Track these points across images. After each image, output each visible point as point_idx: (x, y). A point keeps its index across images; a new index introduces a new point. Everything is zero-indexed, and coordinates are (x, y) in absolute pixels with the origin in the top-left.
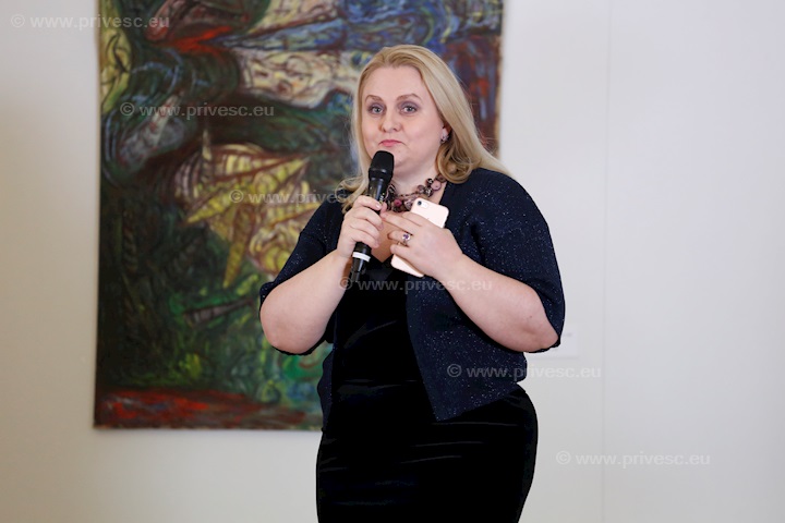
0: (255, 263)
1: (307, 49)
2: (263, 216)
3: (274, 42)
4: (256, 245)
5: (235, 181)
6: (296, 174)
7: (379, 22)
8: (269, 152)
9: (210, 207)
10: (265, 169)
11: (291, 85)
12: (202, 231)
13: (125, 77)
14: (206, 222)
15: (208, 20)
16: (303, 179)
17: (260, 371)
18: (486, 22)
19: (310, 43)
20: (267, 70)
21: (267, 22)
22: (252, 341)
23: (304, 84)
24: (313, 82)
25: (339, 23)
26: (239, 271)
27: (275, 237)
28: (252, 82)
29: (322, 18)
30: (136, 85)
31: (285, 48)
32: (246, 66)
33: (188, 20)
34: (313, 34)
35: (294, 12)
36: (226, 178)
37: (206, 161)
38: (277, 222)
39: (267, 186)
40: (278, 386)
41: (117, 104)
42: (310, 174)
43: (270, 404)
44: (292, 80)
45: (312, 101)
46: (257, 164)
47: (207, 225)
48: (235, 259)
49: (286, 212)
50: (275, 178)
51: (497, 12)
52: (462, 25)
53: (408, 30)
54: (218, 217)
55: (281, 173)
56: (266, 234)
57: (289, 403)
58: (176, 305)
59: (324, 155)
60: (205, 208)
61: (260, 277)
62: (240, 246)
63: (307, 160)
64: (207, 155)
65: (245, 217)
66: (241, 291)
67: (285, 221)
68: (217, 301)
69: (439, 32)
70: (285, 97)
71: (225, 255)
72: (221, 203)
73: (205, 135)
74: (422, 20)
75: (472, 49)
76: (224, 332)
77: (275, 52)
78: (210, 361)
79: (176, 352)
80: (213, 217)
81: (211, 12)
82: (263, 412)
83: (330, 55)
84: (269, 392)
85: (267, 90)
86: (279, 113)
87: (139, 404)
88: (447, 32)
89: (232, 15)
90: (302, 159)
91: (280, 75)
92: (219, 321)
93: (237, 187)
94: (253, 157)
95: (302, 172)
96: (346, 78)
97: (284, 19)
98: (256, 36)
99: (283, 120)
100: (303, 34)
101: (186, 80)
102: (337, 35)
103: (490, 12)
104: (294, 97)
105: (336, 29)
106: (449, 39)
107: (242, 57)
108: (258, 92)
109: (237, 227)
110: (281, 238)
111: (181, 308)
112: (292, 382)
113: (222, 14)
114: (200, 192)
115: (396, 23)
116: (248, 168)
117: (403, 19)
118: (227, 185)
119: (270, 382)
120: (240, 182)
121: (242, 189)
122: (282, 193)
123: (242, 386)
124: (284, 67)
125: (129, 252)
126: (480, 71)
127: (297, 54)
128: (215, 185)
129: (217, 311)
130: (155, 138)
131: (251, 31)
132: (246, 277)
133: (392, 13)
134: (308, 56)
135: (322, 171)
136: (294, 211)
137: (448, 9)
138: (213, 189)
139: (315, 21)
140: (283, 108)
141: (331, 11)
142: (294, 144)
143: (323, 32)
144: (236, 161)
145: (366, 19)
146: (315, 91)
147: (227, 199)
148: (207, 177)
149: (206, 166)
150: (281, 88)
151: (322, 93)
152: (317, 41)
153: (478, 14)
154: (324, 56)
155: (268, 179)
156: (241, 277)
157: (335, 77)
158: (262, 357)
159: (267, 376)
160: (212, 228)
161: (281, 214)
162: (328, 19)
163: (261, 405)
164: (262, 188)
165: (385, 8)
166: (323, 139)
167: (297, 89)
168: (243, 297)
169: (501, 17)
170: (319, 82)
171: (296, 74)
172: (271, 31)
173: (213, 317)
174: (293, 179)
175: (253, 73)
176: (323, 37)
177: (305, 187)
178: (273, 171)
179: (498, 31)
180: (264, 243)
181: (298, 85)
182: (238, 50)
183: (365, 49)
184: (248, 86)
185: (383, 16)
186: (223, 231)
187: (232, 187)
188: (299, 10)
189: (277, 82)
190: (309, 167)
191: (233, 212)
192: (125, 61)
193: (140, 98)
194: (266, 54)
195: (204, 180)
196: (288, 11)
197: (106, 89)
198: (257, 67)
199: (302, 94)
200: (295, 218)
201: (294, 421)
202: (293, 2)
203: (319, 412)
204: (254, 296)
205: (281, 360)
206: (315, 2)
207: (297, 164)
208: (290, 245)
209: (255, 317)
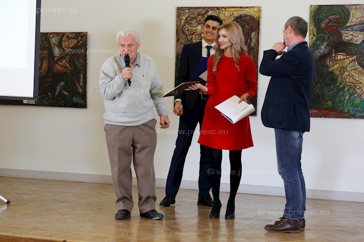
0: (344, 80)
2: (346, 69)
3: (350, 29)
4: (345, 76)
6: (354, 59)
8: (348, 54)
10: (347, 58)
11: (353, 39)
12: (332, 73)
13: (315, 37)
15: (334, 24)
17: (345, 105)
19: (358, 29)
20: (348, 36)
21: (348, 25)
22: (343, 98)
26: (341, 82)
27: (349, 74)
28: (344, 38)
29: (361, 23)
30: (317, 39)
31: (352, 30)
32: (343, 35)
33: (330, 24)
34: (359, 27)
35: (354, 22)
36: (338, 60)
40: (349, 108)
41: (313, 44)
43: (348, 113)
45: (358, 43)
46: (345, 57)
48: (340, 79)
49: (352, 68)
54: (336, 69)
55: (351, 59)
56: (347, 73)
57: (352, 112)
58: (326, 89)
59: (361, 55)
60: (333, 67)
61: (345, 83)
62: (341, 76)
63: (357, 56)
64: (334, 55)
65: (342, 69)
67: (351, 71)
68: (335, 89)
70: (352, 42)
71: (337, 78)
72: (336, 66)
73: (333, 50)
76: (337, 96)
77: (350, 31)
78: (333, 102)
79: (326, 100)
81: (335, 22)
82: (346, 115)
83: (363, 32)
84: (347, 110)
85: (348, 40)
86: (351, 45)
87: (317, 112)
89: (340, 23)
91: (351, 37)
92: (336, 93)
95: (356, 59)
97: (352, 24)
98: (345, 28)
99: (351, 47)
100: (357, 27)
101: (329, 38)
104: (354, 42)
108: (346, 41)
109: (340, 72)
110: (351, 74)
111: (327, 90)
112: (353, 108)
113: (338, 23)
114: (332, 64)
116: (343, 58)
118: (338, 62)
120: (341, 61)
121: (342, 63)
123: (341, 108)
124: (352, 35)
125: (315, 77)
127: (355, 32)
130: (322, 51)
134: (358, 32)
135: (361, 59)
136: (354, 68)
138: (335, 63)
139: (359, 24)
140: (351, 44)
142: (354, 53)
144: (340, 57)
146: (359, 40)
147: (338, 65)
148: (333, 60)
149: (333, 58)
150: (351, 40)
151: (361, 41)
154: (361, 32)
155: (348, 61)
158: (346, 102)
159: (347, 106)
160: (334, 72)
162: (363, 24)
163: (346, 113)
164: (346, 63)
166: (361, 51)
167: (355, 40)
168: (341, 88)
170: (360, 38)
171: (355, 36)
172: (349, 27)
173: (334, 92)
174: (354, 61)
176: (361, 28)
177: (356, 62)
178: (349, 59)
181: (355, 39)
182: (341, 31)
186: (337, 73)
188: (356, 22)
192: (315, 34)
193: (318, 42)
194: (348, 32)
197: (311, 40)
198: (346, 35)
199: (356, 41)
200: (354, 70)
201: (353, 116)
202: (354, 20)
203: (359, 114)
204: (344, 87)
205: (350, 102)
206: (359, 20)
207: (355, 57)
208: (352, 76)
209: (344, 93)
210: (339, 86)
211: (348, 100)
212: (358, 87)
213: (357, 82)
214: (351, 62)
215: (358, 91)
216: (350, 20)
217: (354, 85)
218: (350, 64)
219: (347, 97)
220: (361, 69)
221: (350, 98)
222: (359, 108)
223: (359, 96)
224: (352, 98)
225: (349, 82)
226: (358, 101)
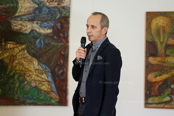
0: (14, 68)
1: (26, 21)
2: (16, 58)
3: (19, 19)
4: (15, 64)
5: (10, 50)
6: (24, 48)
7: (42, 15)
8: (17, 43)
9: (4, 56)
10: (17, 47)
11: (23, 29)
14: (3, 59)
15: (4, 14)
16: (25, 49)
17: (15, 92)
18: (66, 15)
19: (27, 19)
20: (17, 25)
21: (17, 14)
22: (13, 86)
23: (25, 28)
24: (27, 28)
25: (33, 15)
27: (19, 62)
28: (14, 28)
29: (29, 14)
31: (21, 20)
32: (12, 24)
34: (27, 17)
35: (23, 12)
36: (8, 49)
37: (3, 45)
38: (19, 59)
39: (17, 51)
40: (19, 96)
42: (27, 48)
43: (17, 100)
44: (23, 27)
45: (28, 32)
46: (15, 46)
47: (3, 60)
48: (10, 67)
49: (21, 57)
50: (19, 49)
51: (69, 13)
52: (61, 16)
53: (49, 17)
54: (6, 58)
55: (20, 48)
56: (17, 62)
57: (22, 99)
59: (30, 44)
60: (3, 56)
61: (15, 71)
62: (11, 64)
63: (26, 45)
64: (3, 44)
65: (12, 58)
66: (11, 74)
67: (21, 59)
68: (5, 77)
69: (56, 17)
70: (21, 31)
71: (7, 66)
72: (6, 55)
73: (3, 39)
74: (52, 14)
75: (63, 21)
76: (7, 84)
77: (19, 21)
78: (4, 90)
80: (5, 58)
81: (4, 12)
82: (16, 102)
83: (31, 22)
84: (17, 97)
85: (17, 30)
88: (58, 17)
89: (9, 13)
90: (25, 45)
91: (20, 26)
92: (6, 81)
93: (10, 51)
94: (14, 45)
95: (25, 48)
96: (35, 27)
97: (21, 14)
98: (14, 18)
99: (21, 36)
100: (25, 17)
102: (33, 18)
103: (67, 13)
104: (23, 31)
105: (33, 16)
106: (58, 19)
107: (11, 22)
108: (15, 30)
109: (10, 60)
110: (20, 63)
112: (23, 95)
113: (7, 12)
114: (1, 52)
115: (46, 15)
116: (13, 47)
117: (48, 14)
118: (8, 51)
119: (18, 95)
120: (11, 50)
121: (11, 52)
122: (20, 52)
123: (11, 96)
124: (21, 24)
126: (65, 26)
127: (24, 21)
128: (5, 50)
129: (5, 79)
131: (13, 16)
132: (12, 71)
133: (45, 13)
134: (26, 22)
135: (30, 48)
136: (23, 57)
137: (58, 12)
138: (4, 51)
139: (28, 14)
140: (21, 33)
141: (31, 12)
142: (23, 42)
143: (30, 17)
144: (10, 45)
145: (40, 14)
146: (28, 30)
147: (8, 54)
148: (3, 49)
149: (3, 46)
150: (20, 29)
151: (30, 30)
152: (28, 19)
153: (64, 13)
154: (30, 22)
155: (17, 49)
156: (11, 71)
157: (32, 27)
158: (16, 89)
159: (17, 93)
160: (4, 60)
161: (20, 57)
162: (31, 14)
163: (15, 100)
164: (16, 52)
165: (44, 12)
166: (30, 40)
168: (11, 76)
169: (69, 14)
170: (29, 28)
171: (23, 26)
172: (18, 16)
173: (4, 80)
174: (23, 49)
175: (14, 26)
176: (30, 18)
177: (26, 51)
178: (18, 47)
179: (69, 17)
180: (16, 64)
181: (24, 29)
182: (10, 21)
183: (39, 21)
184: (13, 28)
185: (43, 13)
186: (7, 61)
187: (9, 51)
188: (24, 12)
189: (19, 28)
190: (26, 47)
191: (9, 57)
194: (17, 22)
195: (3, 50)
196: (22, 12)
198: (15, 24)
199: (25, 30)
200: (24, 58)
201: (23, 103)
202: (23, 10)
203: (29, 101)
204: (14, 75)
205: (20, 90)
206: (28, 10)
207: (24, 46)
208: (22, 64)
209: (14, 80)
210: (9, 74)
211: (18, 87)
212: (28, 75)
213: (27, 70)
214: (20, 51)
215: (28, 79)
216: (19, 10)
217: (24, 74)
218: (19, 52)
219: (17, 85)
220: (30, 57)
221: (20, 86)
222: (29, 95)
223: (29, 83)
224: (22, 85)
225: (19, 70)
226: (28, 88)
